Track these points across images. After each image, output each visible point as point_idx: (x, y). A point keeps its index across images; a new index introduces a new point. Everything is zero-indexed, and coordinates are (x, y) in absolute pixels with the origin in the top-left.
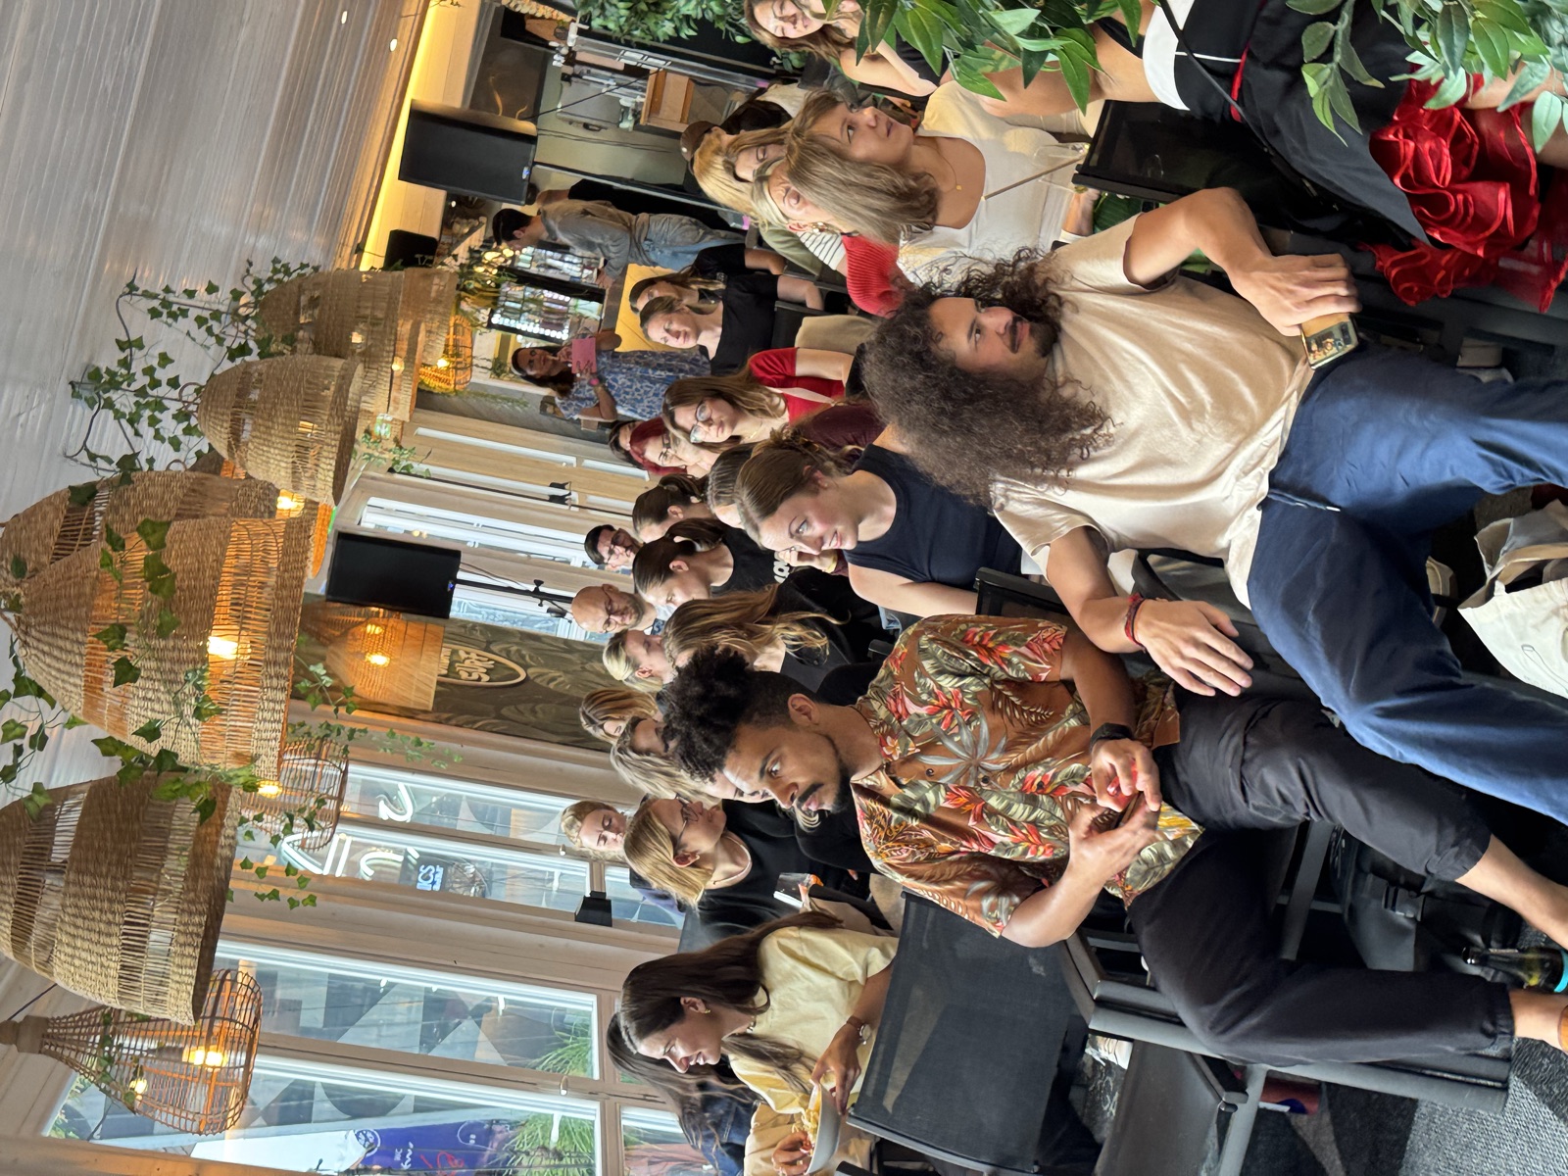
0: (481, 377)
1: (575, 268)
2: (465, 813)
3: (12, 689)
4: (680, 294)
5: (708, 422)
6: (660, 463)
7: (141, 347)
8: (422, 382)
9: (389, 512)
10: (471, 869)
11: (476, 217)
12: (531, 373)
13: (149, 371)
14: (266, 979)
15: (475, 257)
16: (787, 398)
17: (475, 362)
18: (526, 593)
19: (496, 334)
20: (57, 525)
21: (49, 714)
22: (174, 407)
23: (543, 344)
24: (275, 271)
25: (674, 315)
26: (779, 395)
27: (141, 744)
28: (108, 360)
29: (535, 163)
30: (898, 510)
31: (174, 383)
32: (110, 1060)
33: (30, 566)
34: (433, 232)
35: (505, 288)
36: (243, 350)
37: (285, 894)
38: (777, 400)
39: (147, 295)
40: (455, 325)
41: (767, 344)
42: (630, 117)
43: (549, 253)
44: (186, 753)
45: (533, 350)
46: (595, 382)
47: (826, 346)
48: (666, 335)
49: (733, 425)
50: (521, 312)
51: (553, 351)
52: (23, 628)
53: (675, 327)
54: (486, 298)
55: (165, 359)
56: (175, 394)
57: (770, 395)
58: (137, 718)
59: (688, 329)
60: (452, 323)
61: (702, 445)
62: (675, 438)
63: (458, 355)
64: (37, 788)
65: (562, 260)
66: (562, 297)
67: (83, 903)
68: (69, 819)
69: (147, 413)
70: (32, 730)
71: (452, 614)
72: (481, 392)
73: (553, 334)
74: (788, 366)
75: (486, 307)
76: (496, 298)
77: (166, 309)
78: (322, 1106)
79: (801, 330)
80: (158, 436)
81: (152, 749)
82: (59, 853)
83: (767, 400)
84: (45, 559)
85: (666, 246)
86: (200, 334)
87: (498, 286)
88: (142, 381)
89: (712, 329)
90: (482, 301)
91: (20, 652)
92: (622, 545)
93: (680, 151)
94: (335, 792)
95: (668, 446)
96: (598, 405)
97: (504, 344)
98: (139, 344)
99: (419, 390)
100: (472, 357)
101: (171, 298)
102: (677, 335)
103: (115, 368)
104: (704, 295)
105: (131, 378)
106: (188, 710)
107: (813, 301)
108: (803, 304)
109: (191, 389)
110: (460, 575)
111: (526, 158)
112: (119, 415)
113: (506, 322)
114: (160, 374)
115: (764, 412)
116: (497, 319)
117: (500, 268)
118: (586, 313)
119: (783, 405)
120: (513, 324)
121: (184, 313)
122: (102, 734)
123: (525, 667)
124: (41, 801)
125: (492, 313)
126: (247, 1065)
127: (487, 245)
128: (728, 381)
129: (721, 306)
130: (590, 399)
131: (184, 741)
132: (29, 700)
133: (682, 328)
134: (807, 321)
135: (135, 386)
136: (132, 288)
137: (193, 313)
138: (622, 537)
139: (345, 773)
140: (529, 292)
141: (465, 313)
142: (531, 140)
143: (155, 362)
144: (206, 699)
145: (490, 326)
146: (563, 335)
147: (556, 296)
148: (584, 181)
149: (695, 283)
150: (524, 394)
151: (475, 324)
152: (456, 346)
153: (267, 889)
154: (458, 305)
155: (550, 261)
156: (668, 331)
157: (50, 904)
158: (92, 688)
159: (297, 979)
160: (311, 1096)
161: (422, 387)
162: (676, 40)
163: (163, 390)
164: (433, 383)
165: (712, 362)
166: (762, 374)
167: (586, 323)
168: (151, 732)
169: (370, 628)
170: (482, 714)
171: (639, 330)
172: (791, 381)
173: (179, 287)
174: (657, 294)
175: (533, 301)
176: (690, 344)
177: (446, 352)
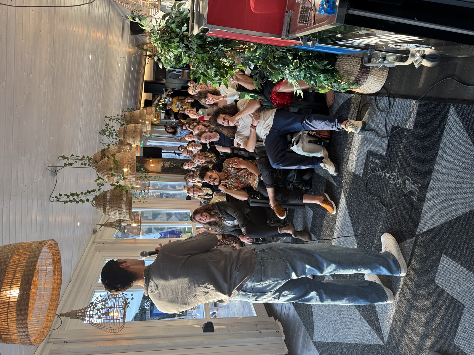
2: (169, 186)
3: (98, 179)
7: (109, 125)
9: (151, 142)
10: (171, 194)
13: (110, 129)
14: (143, 213)
18: (173, 153)
20: (100, 155)
21: (103, 181)
22: (115, 134)
24: (127, 110)
27: (116, 184)
28: (104, 128)
29: (165, 88)
30: (220, 137)
31: (114, 130)
32: (120, 227)
33: (98, 161)
34: (151, 99)
36: (124, 124)
37: (142, 201)
39: (108, 117)
40: (157, 113)
44: (123, 184)
52: (98, 171)
55: (112, 127)
56: (114, 132)
58: (115, 181)
63: (158, 118)
64: (103, 191)
67: (112, 206)
68: (108, 195)
69: (111, 135)
70: (101, 184)
71: (163, 157)
77: (112, 119)
78: (153, 230)
80: (113, 138)
81: (118, 184)
82: (108, 200)
84: (99, 160)
86: (117, 122)
88: (110, 130)
91: (98, 174)
94: (148, 185)
98: (108, 125)
101: (112, 117)
103: (105, 129)
105: (108, 130)
106: (122, 179)
109: (117, 131)
110: (163, 151)
112: (107, 136)
114: (112, 129)
121: (114, 119)
122: (111, 183)
123: (175, 164)
124: (104, 193)
126: (140, 225)
131: (122, 183)
132: (100, 180)
135: (109, 131)
136: (106, 117)
137: (115, 119)
139: (149, 183)
141: (158, 111)
142: (164, 84)
143: (111, 127)
144: (124, 177)
151: (160, 113)
152: (157, 116)
153: (140, 201)
157: (108, 207)
158: (109, 177)
159: (147, 213)
160: (152, 229)
162: (183, 67)
163: (113, 132)
168: (117, 182)
169: (150, 161)
170: (169, 172)
173: (112, 116)
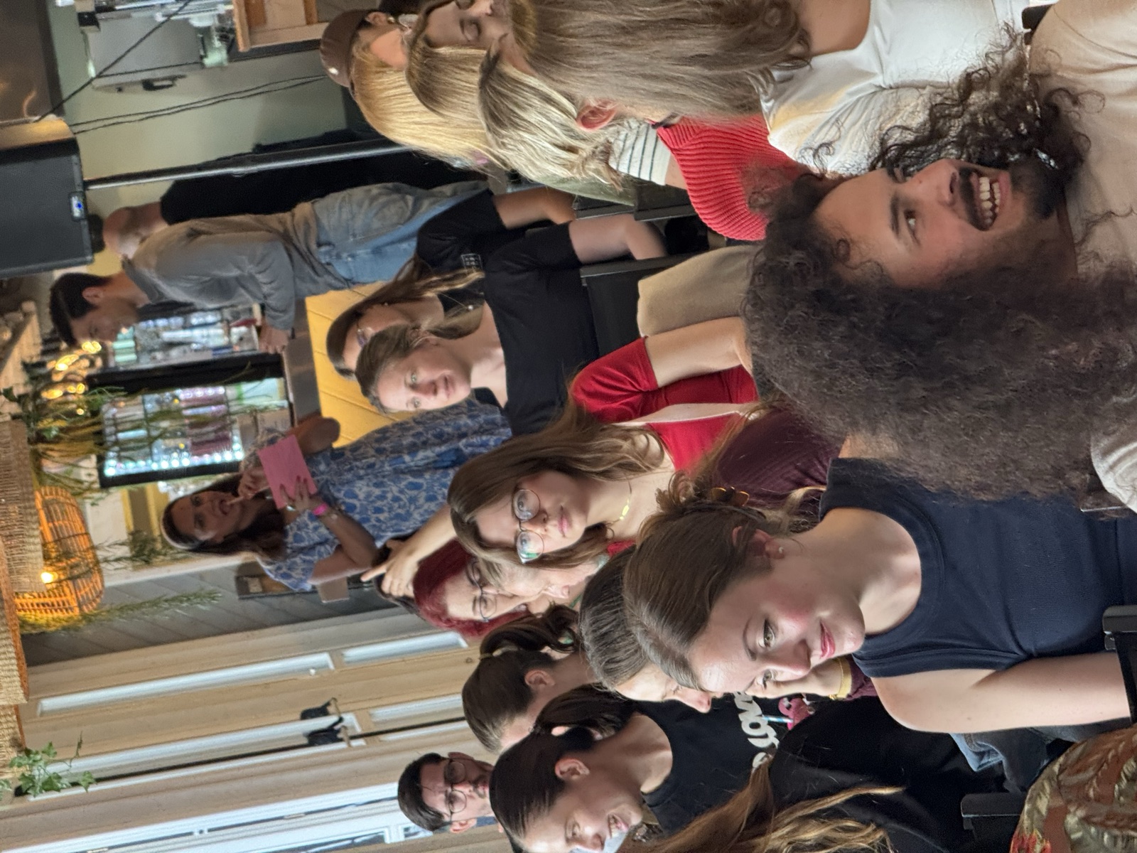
0: (118, 576)
1: (212, 331)
4: (411, 317)
5: (540, 517)
6: (478, 617)
8: (24, 623)
11: (16, 307)
12: (204, 537)
15: (37, 374)
16: (659, 431)
17: (101, 554)
19: (119, 495)
23: (207, 481)
25: (415, 357)
26: (641, 430)
29: (86, 184)
30: (923, 556)
35: (109, 412)
38: (641, 440)
40: (46, 505)
41: (592, 351)
42: (217, 43)
43: (161, 322)
45: (195, 499)
46: (322, 510)
47: (692, 318)
48: (412, 395)
49: (584, 508)
50: (150, 441)
51: (229, 487)
53: (424, 376)
54: (83, 439)
57: (627, 434)
59: (447, 372)
60: (39, 504)
61: (544, 562)
62: (490, 565)
63: (67, 554)
65: (187, 326)
66: (210, 391)
72: (130, 602)
73: (218, 458)
74: (639, 375)
75: (86, 455)
76: (100, 433)
79: (642, 306)
83: (626, 445)
85: (359, 244)
87: (95, 413)
89: (488, 356)
90: (79, 447)
92: (465, 780)
93: (325, 75)
95: (483, 583)
96: (340, 548)
97: (138, 507)
99: (23, 637)
100: (93, 548)
102: (432, 388)
104: (451, 302)
107: (643, 247)
108: (627, 257)
111: (71, 181)
113: (131, 468)
115: (632, 468)
116: (112, 469)
117: (89, 381)
118: (261, 402)
119: (655, 445)
120: (141, 466)
125: (101, 460)
127: (51, 349)
128: (549, 437)
129: (487, 311)
130: (323, 543)
133: (437, 375)
134: (646, 287)
138: (459, 767)
140: (151, 402)
141: (55, 479)
142: (68, 147)
145: (107, 483)
146: (236, 453)
147: (199, 392)
148: (178, 184)
149: (429, 286)
150: (201, 576)
151: (79, 491)
152: (59, 540)
154: (39, 469)
155: (167, 336)
156: (414, 387)
161: (28, 630)
164: (42, 618)
165: (506, 411)
166: (598, 406)
167: (267, 421)
171: (364, 402)
172: (655, 398)
174: (370, 331)
175: (165, 414)
176: (461, 394)
177: (46, 557)
